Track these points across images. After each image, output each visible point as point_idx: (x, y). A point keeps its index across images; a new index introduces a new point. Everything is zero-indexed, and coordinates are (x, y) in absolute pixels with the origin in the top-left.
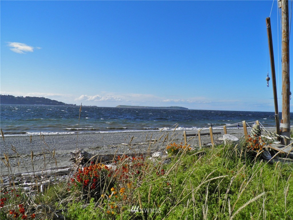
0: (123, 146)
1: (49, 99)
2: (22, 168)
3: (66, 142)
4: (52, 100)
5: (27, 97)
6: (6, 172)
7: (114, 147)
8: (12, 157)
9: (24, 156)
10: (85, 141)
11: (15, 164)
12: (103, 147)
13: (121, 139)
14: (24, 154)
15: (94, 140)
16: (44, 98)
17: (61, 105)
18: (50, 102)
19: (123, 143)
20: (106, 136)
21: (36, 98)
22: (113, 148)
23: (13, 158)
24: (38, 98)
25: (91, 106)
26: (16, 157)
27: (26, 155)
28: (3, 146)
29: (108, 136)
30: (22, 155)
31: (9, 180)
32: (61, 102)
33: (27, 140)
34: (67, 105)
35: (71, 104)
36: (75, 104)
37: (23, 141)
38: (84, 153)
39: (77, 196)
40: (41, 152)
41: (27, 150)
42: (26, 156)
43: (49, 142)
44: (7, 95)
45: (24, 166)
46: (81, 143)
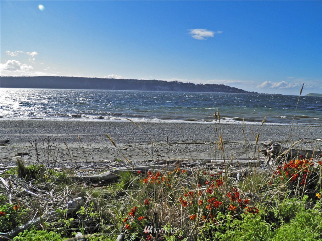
0: (318, 142)
1: (229, 87)
2: (209, 155)
3: (249, 132)
4: (232, 87)
5: (206, 84)
6: (194, 157)
7: (307, 143)
8: (197, 143)
9: (209, 143)
10: (270, 132)
11: (201, 150)
12: (292, 141)
13: (314, 134)
14: (208, 141)
15: (281, 132)
16: (224, 85)
17: (241, 93)
18: (230, 89)
19: (318, 138)
20: (295, 129)
21: (215, 85)
22: (305, 143)
23: (199, 144)
24: (217, 85)
25: (275, 94)
26: (201, 144)
27: (210, 142)
28: (188, 132)
29: (297, 130)
30: (206, 142)
31: (200, 165)
32: (241, 90)
33: (208, 127)
34: (248, 92)
35: (252, 92)
36: (257, 92)
37: (205, 129)
38: (276, 145)
39: (283, 191)
40: (225, 141)
41: (211, 138)
42: (210, 144)
43: (231, 131)
44: (188, 83)
45: (210, 153)
46: (267, 135)
